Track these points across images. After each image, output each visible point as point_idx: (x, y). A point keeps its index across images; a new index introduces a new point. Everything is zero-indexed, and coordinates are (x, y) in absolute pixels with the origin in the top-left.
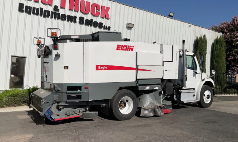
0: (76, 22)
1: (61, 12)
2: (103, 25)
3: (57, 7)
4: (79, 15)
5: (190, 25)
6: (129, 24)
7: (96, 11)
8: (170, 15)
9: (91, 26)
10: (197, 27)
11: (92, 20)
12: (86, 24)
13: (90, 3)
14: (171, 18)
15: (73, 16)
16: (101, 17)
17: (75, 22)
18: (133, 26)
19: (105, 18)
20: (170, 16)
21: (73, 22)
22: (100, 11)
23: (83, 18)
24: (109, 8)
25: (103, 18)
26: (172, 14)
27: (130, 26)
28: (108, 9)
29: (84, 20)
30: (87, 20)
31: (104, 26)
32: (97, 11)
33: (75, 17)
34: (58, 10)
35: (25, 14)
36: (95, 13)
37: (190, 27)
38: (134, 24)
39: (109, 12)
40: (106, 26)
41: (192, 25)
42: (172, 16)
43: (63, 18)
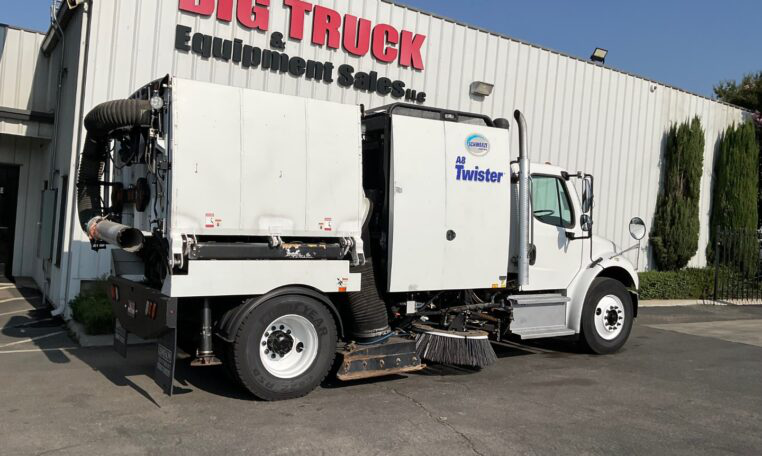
0: (332, 81)
1: (291, 50)
2: (405, 89)
3: (281, 36)
4: (339, 58)
5: (654, 85)
6: (476, 84)
7: (385, 46)
8: (596, 54)
9: (371, 90)
10: (674, 92)
11: (374, 74)
12: (357, 87)
13: (370, 22)
14: (599, 63)
15: (323, 63)
16: (399, 65)
17: (328, 80)
18: (490, 92)
19: (409, 68)
20: (594, 59)
21: (322, 80)
22: (398, 48)
23: (351, 69)
24: (424, 37)
25: (405, 67)
26: (600, 53)
27: (482, 90)
28: (420, 39)
29: (353, 75)
30: (361, 75)
31: (408, 90)
32: (390, 45)
33: (329, 66)
34: (282, 46)
35: (193, 58)
36: (384, 52)
37: (652, 91)
38: (492, 86)
39: (423, 50)
40: (414, 92)
41: (659, 87)
42: (601, 60)
43: (296, 67)
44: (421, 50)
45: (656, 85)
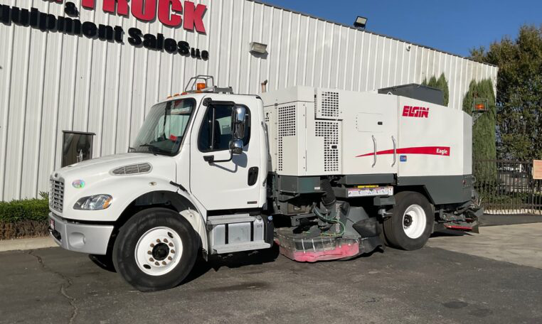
0: (122, 40)
1: (85, 16)
2: (190, 48)
3: (74, 5)
4: (130, 23)
5: (408, 45)
6: (254, 44)
8: (358, 21)
9: (159, 49)
11: (160, 36)
12: (147, 46)
14: (361, 28)
15: (114, 27)
19: (195, 31)
20: (358, 25)
22: (182, 14)
23: (139, 32)
24: (207, 7)
25: (189, 30)
26: (360, 21)
27: (260, 49)
29: (142, 37)
31: (193, 50)
33: (119, 30)
34: (76, 13)
36: (170, 19)
37: (408, 50)
38: (265, 45)
41: (413, 47)
43: (89, 30)
45: (411, 45)
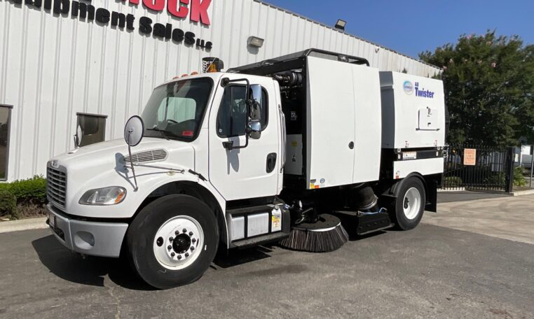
1: (97, 3)
2: (195, 39)
4: (139, 12)
5: (377, 48)
6: (252, 38)
8: (339, 24)
9: (168, 38)
10: (391, 53)
11: (169, 26)
12: (156, 35)
14: (340, 30)
15: (126, 15)
17: (130, 28)
18: (262, 45)
19: (199, 23)
20: (338, 27)
21: (125, 28)
22: (189, 6)
25: (195, 22)
26: (341, 23)
27: (256, 42)
29: (152, 25)
30: (158, 26)
31: (198, 40)
36: (178, 10)
37: (376, 52)
38: (263, 40)
39: (209, 11)
40: (203, 41)
41: (381, 49)
42: (342, 28)
44: (208, 11)
45: (379, 48)
